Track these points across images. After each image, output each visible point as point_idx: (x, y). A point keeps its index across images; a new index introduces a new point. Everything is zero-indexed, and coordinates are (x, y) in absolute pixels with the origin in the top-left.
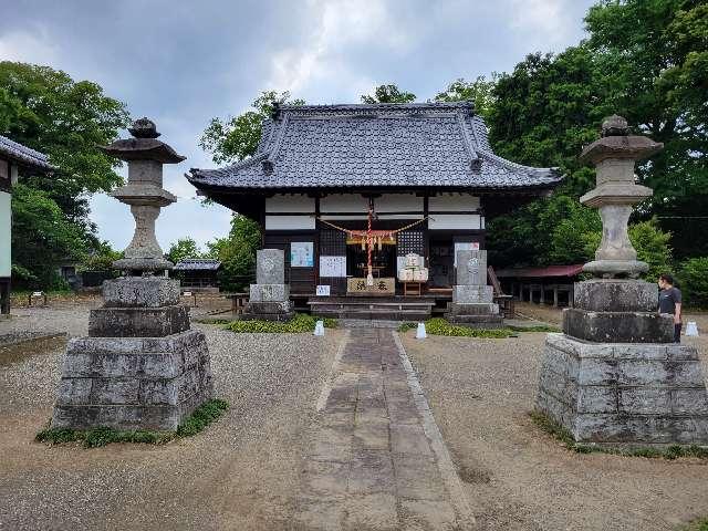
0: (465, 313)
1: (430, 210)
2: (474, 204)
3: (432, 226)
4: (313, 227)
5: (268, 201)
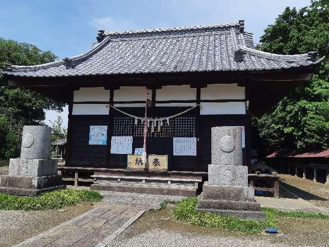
0: (216, 197)
1: (202, 98)
2: (240, 93)
3: (203, 112)
4: (107, 113)
5: (75, 92)
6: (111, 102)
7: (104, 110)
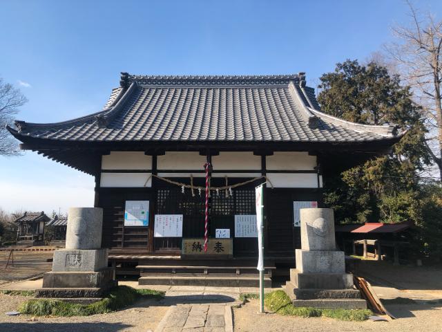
1: (268, 169)
4: (149, 185)
5: (105, 158)
6: (154, 171)
7: (143, 181)
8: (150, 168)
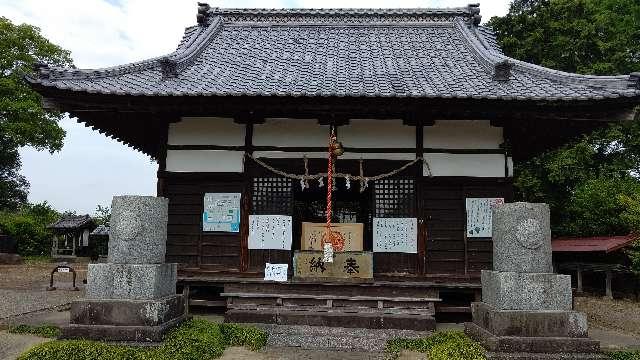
1: (426, 146)
2: (495, 137)
3: (430, 171)
4: (241, 169)
5: (172, 126)
6: (248, 147)
8: (242, 144)
